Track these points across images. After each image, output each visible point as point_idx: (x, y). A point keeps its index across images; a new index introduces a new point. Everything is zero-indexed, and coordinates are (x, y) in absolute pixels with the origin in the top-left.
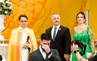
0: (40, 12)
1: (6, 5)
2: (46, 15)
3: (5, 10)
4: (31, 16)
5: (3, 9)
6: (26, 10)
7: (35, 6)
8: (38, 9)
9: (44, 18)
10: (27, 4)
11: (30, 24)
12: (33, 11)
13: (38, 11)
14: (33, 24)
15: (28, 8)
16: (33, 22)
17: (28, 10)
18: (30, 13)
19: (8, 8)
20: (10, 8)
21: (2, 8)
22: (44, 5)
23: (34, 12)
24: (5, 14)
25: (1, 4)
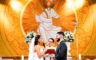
0: (89, 41)
1: (71, 37)
2: (92, 43)
3: (70, 39)
5: (69, 39)
6: (82, 40)
7: (87, 38)
8: (88, 39)
9: (92, 44)
10: (82, 37)
12: (86, 41)
13: (88, 41)
14: (86, 47)
15: (83, 39)
18: (84, 42)
20: (73, 38)
22: (91, 37)
24: (70, 42)
25: (68, 36)
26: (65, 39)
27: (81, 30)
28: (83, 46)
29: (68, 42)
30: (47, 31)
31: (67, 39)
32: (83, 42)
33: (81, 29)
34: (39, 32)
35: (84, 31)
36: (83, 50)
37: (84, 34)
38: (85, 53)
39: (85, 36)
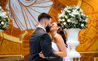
3: (81, 23)
4: (95, 31)
5: (79, 22)
6: (90, 26)
10: (91, 20)
11: (94, 38)
12: (97, 26)
14: (96, 37)
15: (92, 24)
16: (96, 36)
17: (92, 25)
18: (94, 28)
19: (83, 21)
21: (77, 21)
23: (97, 28)
24: (81, 28)
25: (77, 16)
26: (69, 21)
27: (88, 8)
28: (92, 36)
29: (77, 27)
30: (25, 8)
31: (73, 22)
32: (92, 29)
33: (88, 6)
34: (8, 9)
35: (93, 10)
36: (91, 43)
37: (93, 13)
38: (96, 50)
39: (95, 18)
